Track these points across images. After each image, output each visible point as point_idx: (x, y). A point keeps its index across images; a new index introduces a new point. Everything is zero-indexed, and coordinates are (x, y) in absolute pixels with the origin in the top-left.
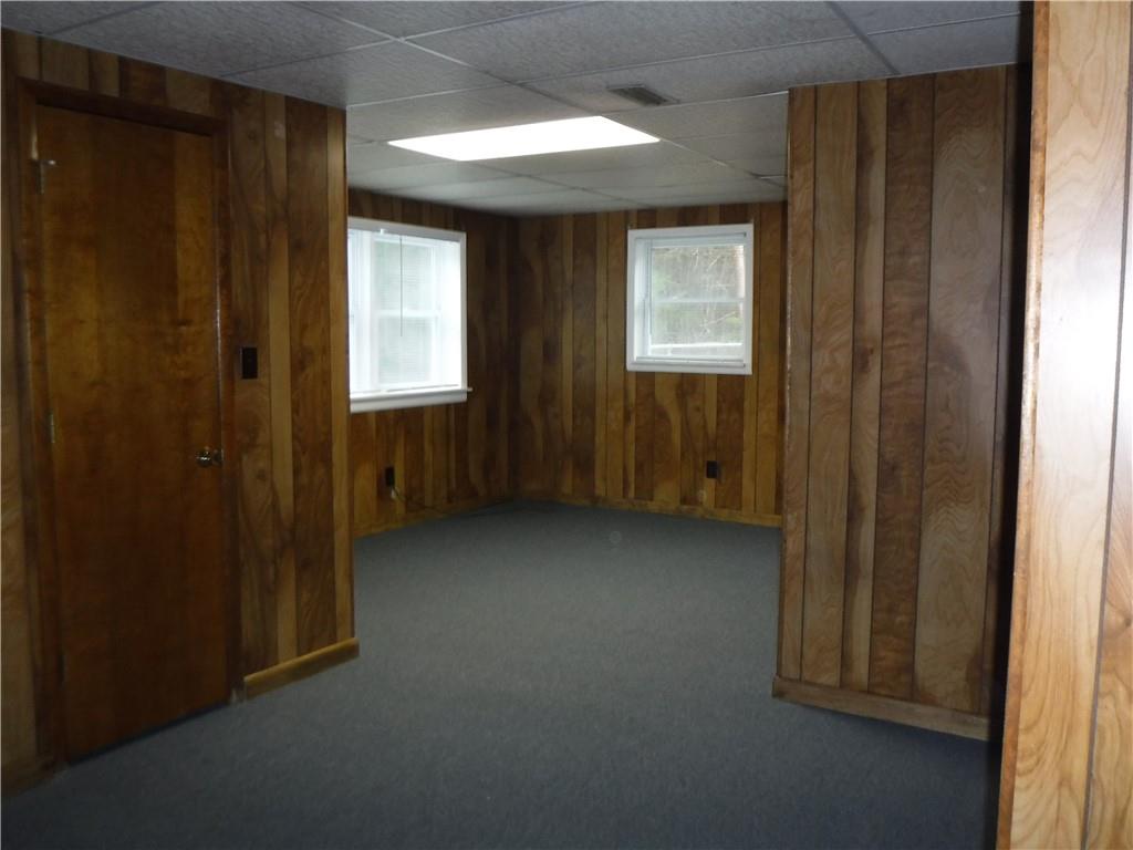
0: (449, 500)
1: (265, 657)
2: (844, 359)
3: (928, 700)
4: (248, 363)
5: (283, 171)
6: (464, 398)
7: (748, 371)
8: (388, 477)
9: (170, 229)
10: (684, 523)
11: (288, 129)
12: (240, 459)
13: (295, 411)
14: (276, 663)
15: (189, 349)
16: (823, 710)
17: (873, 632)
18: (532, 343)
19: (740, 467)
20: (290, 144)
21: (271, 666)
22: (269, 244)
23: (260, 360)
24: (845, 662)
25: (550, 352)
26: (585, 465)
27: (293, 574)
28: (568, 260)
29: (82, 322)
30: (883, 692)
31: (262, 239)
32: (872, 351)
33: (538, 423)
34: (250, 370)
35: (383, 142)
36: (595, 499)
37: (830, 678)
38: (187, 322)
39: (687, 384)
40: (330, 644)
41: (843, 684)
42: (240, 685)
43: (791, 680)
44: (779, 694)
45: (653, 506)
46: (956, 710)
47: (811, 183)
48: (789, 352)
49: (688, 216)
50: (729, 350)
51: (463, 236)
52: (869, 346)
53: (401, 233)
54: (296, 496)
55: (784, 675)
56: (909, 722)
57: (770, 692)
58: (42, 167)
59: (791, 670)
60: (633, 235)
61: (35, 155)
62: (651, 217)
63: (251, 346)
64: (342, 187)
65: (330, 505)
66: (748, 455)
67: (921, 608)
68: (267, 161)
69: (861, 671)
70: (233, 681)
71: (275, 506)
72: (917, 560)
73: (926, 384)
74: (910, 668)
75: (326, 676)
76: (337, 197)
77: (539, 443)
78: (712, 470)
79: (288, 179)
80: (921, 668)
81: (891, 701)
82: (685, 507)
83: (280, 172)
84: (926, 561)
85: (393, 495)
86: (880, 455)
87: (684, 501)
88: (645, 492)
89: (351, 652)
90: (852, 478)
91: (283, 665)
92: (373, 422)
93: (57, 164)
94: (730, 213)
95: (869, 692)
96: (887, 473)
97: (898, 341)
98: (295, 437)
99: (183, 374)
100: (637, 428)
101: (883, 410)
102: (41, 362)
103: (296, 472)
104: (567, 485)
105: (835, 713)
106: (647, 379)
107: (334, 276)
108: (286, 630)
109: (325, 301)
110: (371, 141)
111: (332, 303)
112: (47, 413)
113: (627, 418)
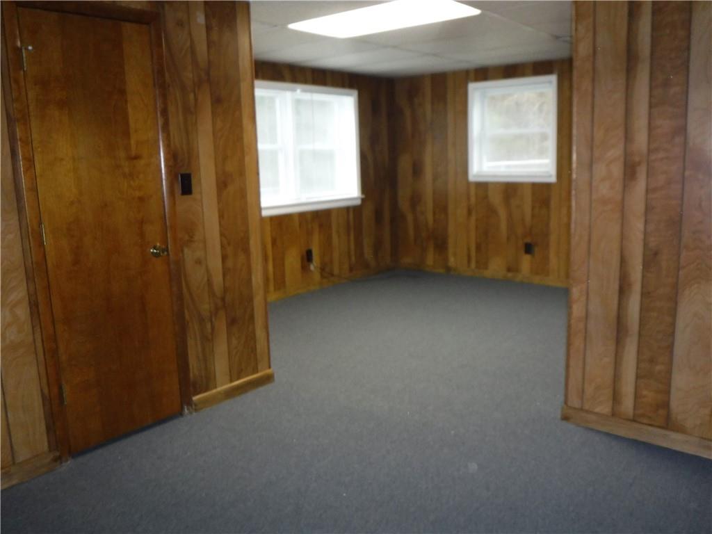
0: (351, 270)
1: (207, 383)
2: (617, 170)
3: (680, 429)
4: (185, 183)
5: (204, 47)
6: (358, 202)
7: (553, 179)
8: (308, 256)
9: (122, 92)
10: (509, 285)
11: (207, 17)
12: (182, 251)
13: (221, 216)
14: (216, 387)
15: (141, 176)
16: (599, 432)
17: (638, 377)
18: (405, 163)
19: (547, 246)
20: (209, 28)
21: (212, 389)
22: (196, 100)
23: (194, 181)
24: (616, 398)
25: (417, 170)
26: (441, 246)
27: (224, 328)
28: (428, 107)
29: (62, 160)
30: (645, 421)
31: (192, 96)
32: (639, 163)
33: (410, 218)
34: (187, 189)
35: (284, 26)
36: (448, 269)
37: (605, 409)
38: (137, 157)
39: (510, 190)
40: (253, 373)
41: (614, 414)
42: (190, 403)
43: (575, 408)
44: (565, 418)
45: (488, 273)
46: (702, 438)
47: (591, 34)
48: (574, 165)
49: (511, 71)
50: (540, 166)
51: (355, 93)
52: (637, 159)
53: (311, 91)
54: (224, 275)
55: (569, 404)
56: (665, 445)
57: (559, 417)
58: (24, 51)
59: (575, 402)
60: (472, 87)
61: (19, 44)
62: (483, 74)
63: (187, 172)
64: (249, 58)
65: (250, 281)
66: (553, 238)
67: (676, 359)
68: (192, 41)
69: (628, 404)
70: (185, 400)
71: (210, 283)
72: (673, 325)
73: (683, 189)
74: (666, 405)
75: (250, 396)
76: (245, 66)
77: (411, 232)
78: (528, 249)
79: (208, 51)
80: (674, 404)
81: (650, 428)
82: (510, 275)
83: (202, 47)
84: (680, 324)
85: (312, 267)
86: (646, 245)
87: (509, 270)
88: (483, 264)
89: (268, 379)
90: (623, 261)
91: (219, 389)
92: (296, 219)
93: (34, 48)
94: (539, 68)
95: (634, 420)
96: (651, 258)
97: (661, 155)
98: (222, 235)
99: (137, 194)
100: (477, 220)
101: (648, 209)
102: (34, 189)
103: (224, 258)
104: (430, 258)
105: (608, 434)
106: (483, 187)
107: (245, 121)
108: (220, 365)
109: (240, 139)
110: (276, 26)
111: (245, 140)
112: (40, 223)
113: (469, 212)
